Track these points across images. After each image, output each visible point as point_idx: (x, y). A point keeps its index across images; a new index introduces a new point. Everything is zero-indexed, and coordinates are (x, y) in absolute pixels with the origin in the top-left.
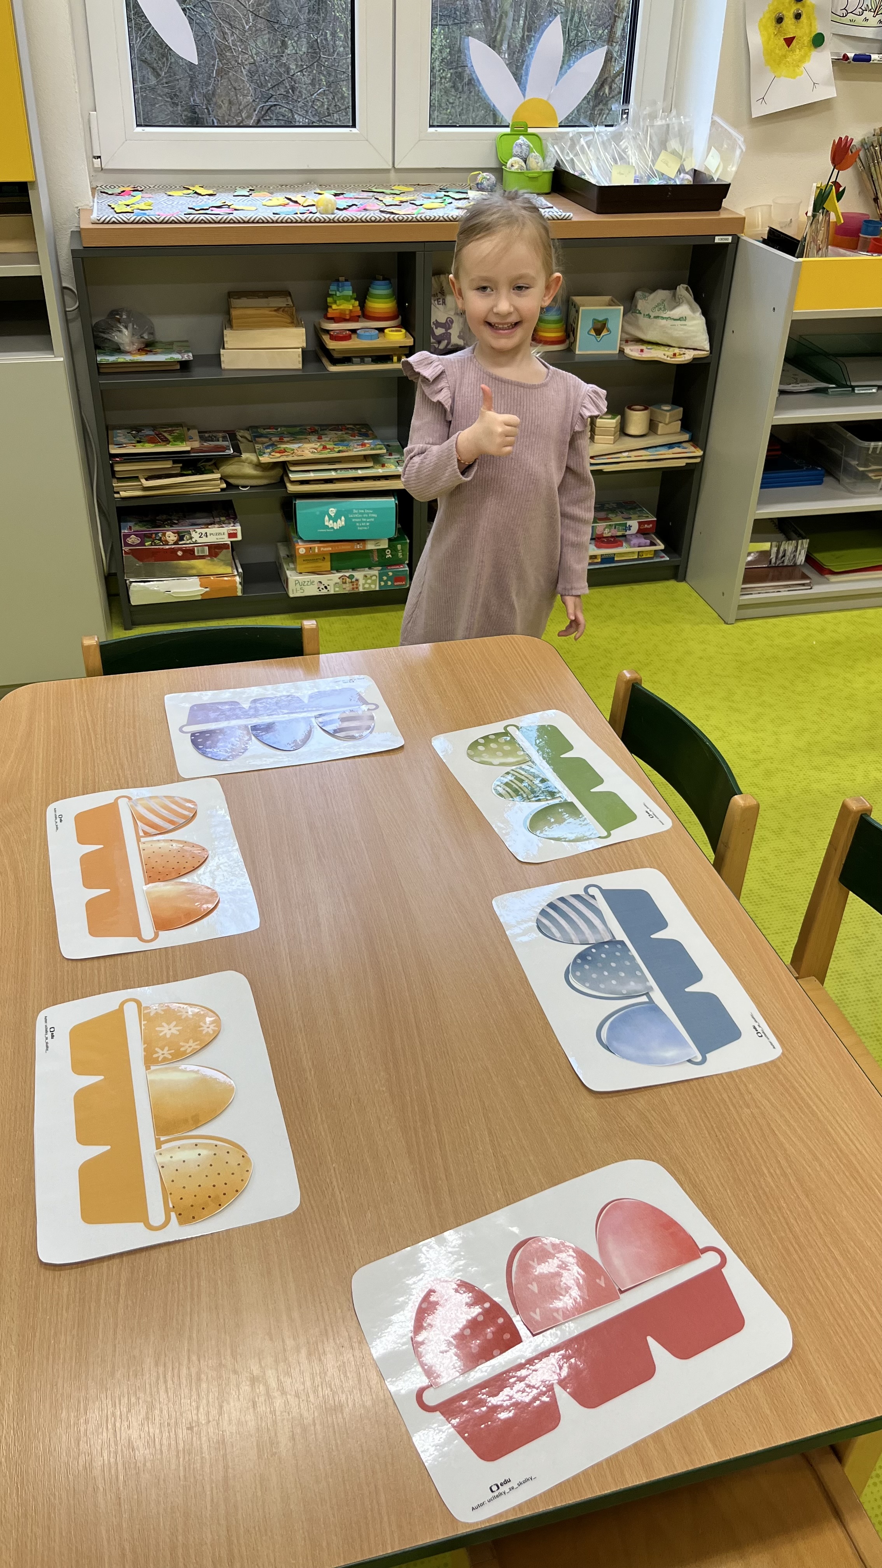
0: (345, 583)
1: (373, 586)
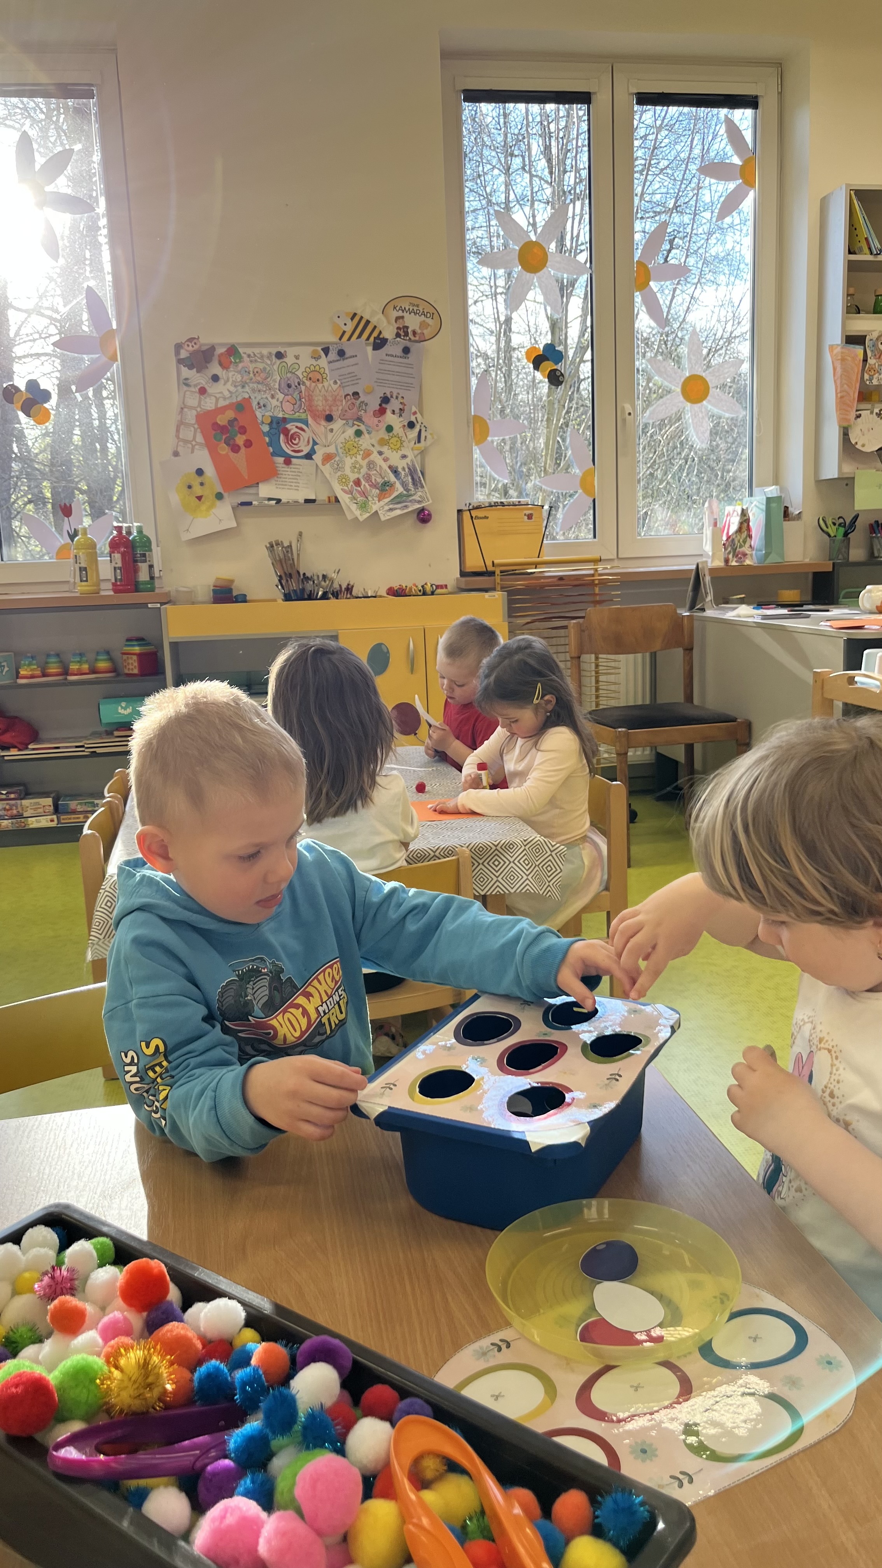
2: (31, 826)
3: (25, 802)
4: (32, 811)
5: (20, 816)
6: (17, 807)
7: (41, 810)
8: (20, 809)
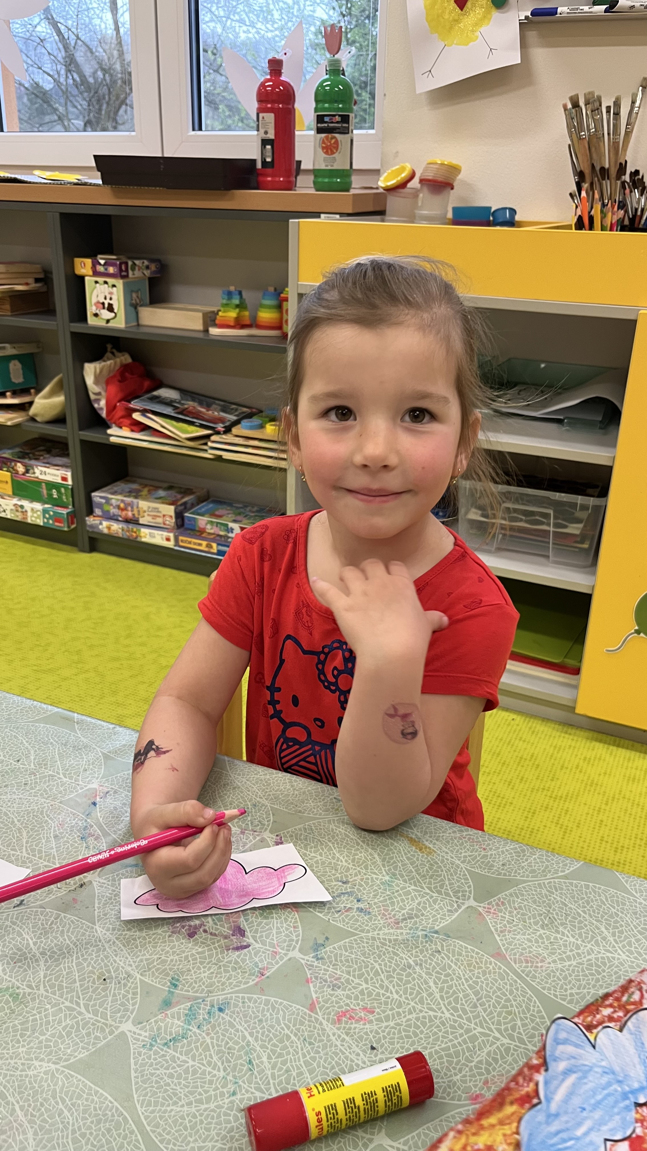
0: (17, 511)
1: (38, 521)
2: (143, 540)
3: (143, 504)
4: (149, 519)
5: (134, 521)
6: (132, 508)
7: (160, 520)
8: (136, 512)
